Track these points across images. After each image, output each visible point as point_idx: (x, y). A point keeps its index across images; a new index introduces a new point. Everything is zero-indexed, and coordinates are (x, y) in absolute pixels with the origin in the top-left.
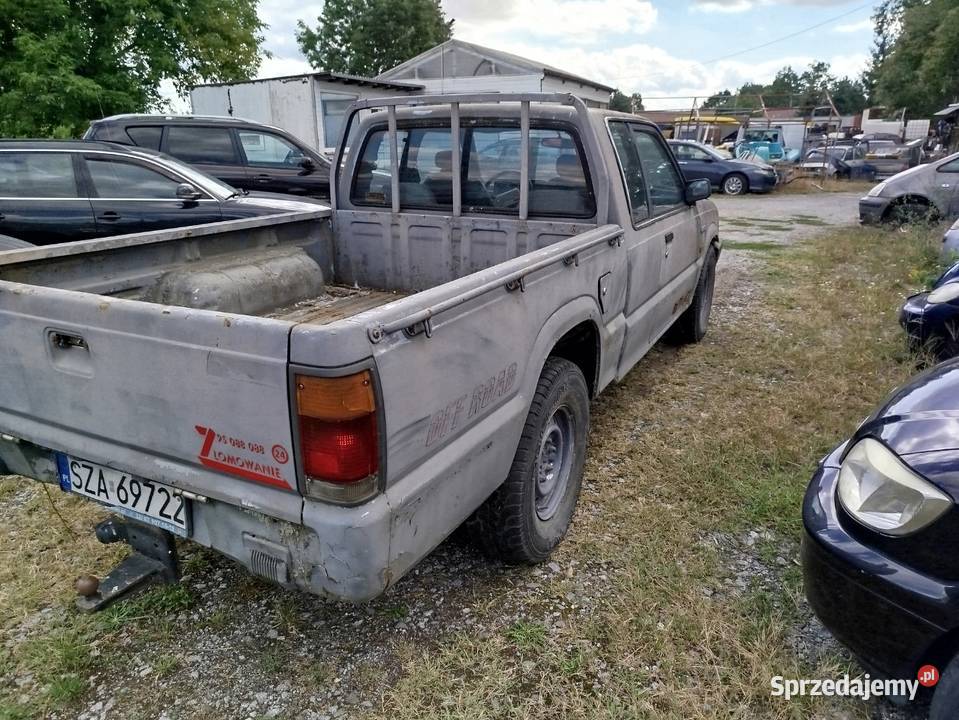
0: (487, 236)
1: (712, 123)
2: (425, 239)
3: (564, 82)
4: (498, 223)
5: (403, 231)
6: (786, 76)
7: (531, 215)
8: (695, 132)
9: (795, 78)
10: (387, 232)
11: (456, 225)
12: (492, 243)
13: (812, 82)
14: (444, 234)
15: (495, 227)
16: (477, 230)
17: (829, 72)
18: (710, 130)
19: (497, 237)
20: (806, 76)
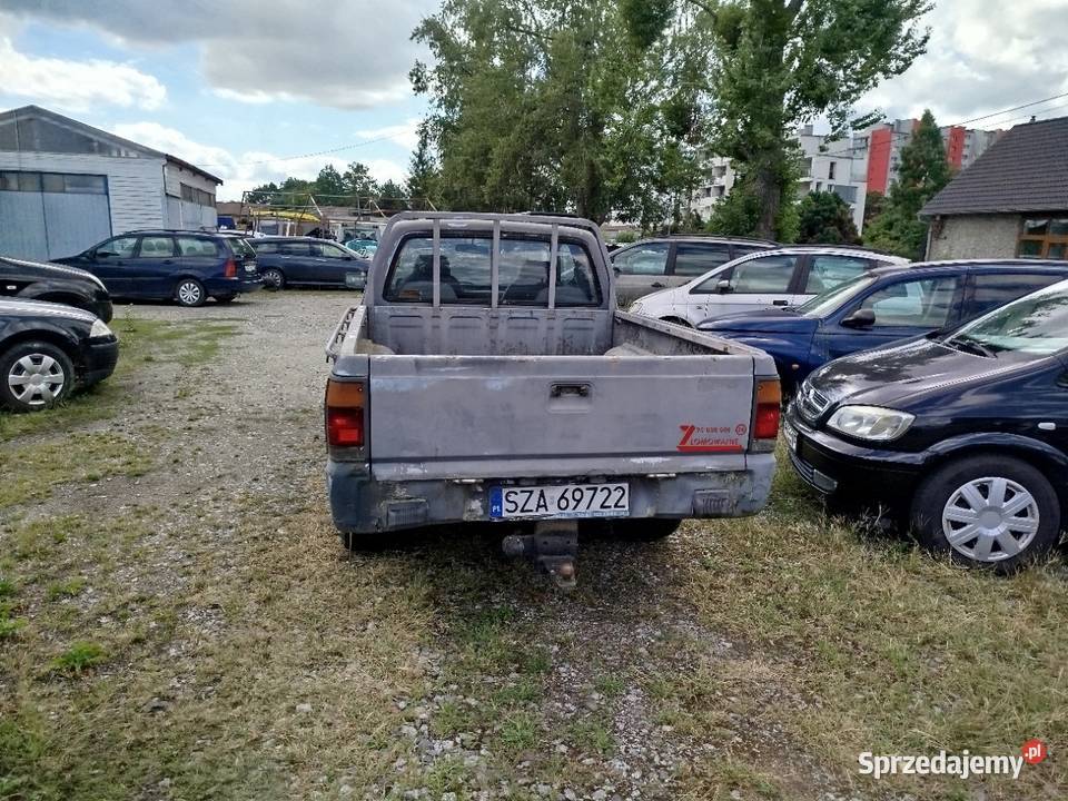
0: (521, 323)
1: (292, 219)
2: (464, 327)
3: (181, 170)
4: (532, 312)
5: (445, 322)
6: (328, 174)
7: (557, 305)
8: (276, 227)
9: (338, 176)
10: (428, 324)
11: (494, 315)
12: (525, 328)
13: (354, 182)
14: (483, 324)
15: (528, 315)
16: (512, 318)
17: (368, 174)
18: (292, 226)
19: (530, 323)
20: (348, 175)
